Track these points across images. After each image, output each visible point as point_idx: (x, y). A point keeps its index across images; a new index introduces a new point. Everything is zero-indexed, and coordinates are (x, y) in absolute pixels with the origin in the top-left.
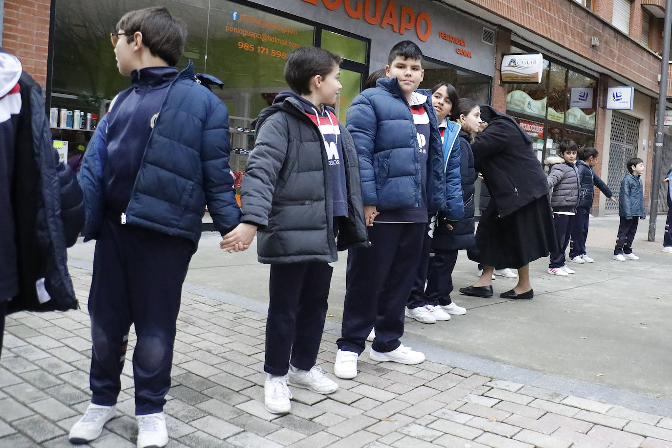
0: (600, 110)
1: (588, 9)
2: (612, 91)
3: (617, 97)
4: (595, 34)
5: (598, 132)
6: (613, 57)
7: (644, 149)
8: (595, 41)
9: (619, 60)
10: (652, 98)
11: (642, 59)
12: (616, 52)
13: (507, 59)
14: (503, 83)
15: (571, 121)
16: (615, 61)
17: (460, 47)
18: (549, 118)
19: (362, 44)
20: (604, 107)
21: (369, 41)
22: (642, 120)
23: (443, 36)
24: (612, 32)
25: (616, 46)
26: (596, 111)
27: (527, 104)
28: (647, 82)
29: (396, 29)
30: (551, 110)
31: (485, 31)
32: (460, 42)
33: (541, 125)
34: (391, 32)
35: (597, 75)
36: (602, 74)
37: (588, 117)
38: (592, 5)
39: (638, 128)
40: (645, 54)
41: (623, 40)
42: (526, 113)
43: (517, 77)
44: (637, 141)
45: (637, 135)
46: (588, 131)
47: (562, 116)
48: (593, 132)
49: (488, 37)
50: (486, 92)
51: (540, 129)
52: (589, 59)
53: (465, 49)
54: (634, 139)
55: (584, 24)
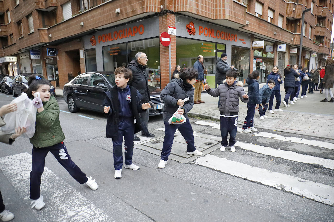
0: (275, 52)
1: (271, 23)
2: (279, 46)
3: (280, 47)
4: (275, 31)
5: (275, 58)
6: (280, 36)
7: (287, 61)
8: (275, 33)
9: (281, 37)
10: (289, 45)
11: (287, 35)
12: (280, 34)
13: (254, 43)
14: (253, 49)
15: (268, 56)
16: (280, 37)
17: (243, 42)
18: (263, 56)
19: (224, 45)
20: (277, 51)
21: (225, 44)
22: (286, 52)
23: (240, 40)
24: (279, 29)
25: (281, 33)
26: (274, 52)
27: (258, 54)
28: (288, 41)
29: (231, 40)
30: (263, 54)
31: (248, 36)
32: (243, 40)
33: (261, 59)
34: (230, 41)
35: (274, 42)
36: (276, 41)
37: (272, 54)
38: (272, 21)
39: (285, 55)
40: (288, 33)
41: (282, 30)
42: (258, 56)
43: (257, 47)
44: (285, 59)
45: (285, 57)
46: (272, 58)
47: (266, 55)
48: (274, 59)
49: (249, 37)
50: (248, 52)
51: (261, 60)
52: (274, 38)
53: (244, 42)
54: (284, 58)
55: (273, 29)
